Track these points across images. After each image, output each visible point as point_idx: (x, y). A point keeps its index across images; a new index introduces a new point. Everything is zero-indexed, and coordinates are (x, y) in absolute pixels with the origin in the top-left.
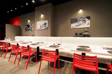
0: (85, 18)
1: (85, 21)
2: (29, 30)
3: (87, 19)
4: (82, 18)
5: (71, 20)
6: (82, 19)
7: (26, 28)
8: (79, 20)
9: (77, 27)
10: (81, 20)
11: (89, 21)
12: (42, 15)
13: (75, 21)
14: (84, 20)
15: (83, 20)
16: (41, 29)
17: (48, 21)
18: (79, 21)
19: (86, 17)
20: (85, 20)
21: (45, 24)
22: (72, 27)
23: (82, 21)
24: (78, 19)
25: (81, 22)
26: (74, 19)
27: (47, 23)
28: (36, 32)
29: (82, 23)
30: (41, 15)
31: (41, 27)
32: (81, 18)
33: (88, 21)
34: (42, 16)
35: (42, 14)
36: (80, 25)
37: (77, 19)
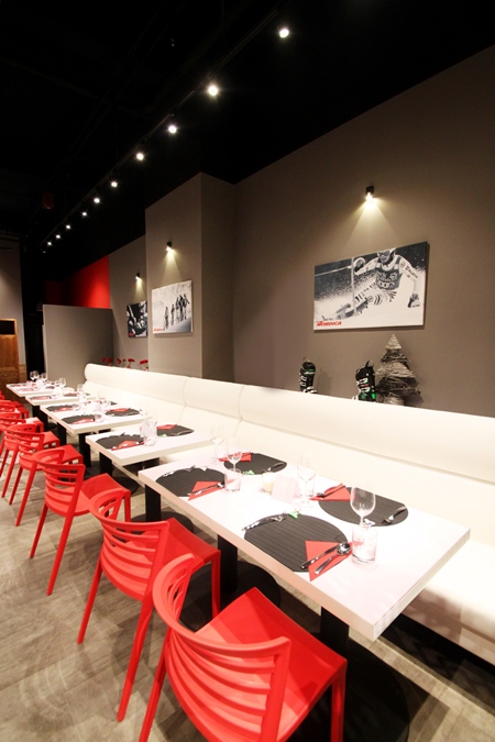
0: (396, 257)
1: (390, 280)
2: (139, 331)
3: (408, 264)
4: (374, 256)
5: (318, 269)
6: (373, 264)
7: (131, 322)
8: (357, 269)
9: (348, 323)
10: (369, 273)
11: (421, 275)
12: (168, 249)
13: (338, 280)
14: (388, 274)
15: (380, 270)
16: (167, 331)
17: (192, 285)
18: (358, 279)
19: (399, 251)
20: (393, 271)
21: (182, 303)
22: (317, 318)
23: (372, 280)
24: (355, 264)
25: (368, 288)
26: (329, 266)
27: (189, 298)
28: (152, 349)
29: (375, 292)
30: (165, 253)
31: (167, 318)
32: (368, 258)
33: (412, 281)
34: (171, 255)
35: (170, 244)
36: (364, 310)
37: (349, 262)
